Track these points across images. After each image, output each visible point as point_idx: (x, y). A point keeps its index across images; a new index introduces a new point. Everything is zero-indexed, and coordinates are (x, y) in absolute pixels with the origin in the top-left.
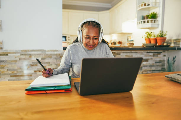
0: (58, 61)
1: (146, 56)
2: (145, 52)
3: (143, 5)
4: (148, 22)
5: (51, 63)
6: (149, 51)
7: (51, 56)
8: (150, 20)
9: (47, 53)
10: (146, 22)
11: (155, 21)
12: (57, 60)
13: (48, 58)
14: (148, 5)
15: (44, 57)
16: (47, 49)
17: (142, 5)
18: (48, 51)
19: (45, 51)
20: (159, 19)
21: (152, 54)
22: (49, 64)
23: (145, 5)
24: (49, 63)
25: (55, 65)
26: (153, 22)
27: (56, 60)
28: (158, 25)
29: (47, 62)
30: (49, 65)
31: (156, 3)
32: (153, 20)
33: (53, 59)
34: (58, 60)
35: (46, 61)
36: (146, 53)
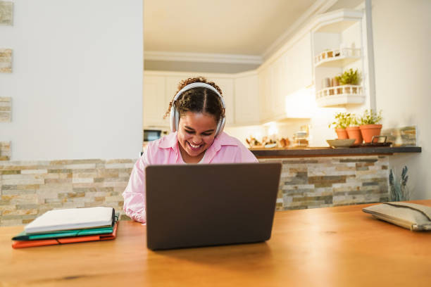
1: (338, 169)
2: (336, 160)
3: (326, 56)
4: (339, 91)
5: (115, 190)
6: (345, 158)
7: (116, 173)
8: (343, 87)
9: (108, 167)
10: (336, 92)
11: (355, 89)
13: (109, 179)
14: (338, 55)
15: (100, 176)
16: (107, 159)
17: (323, 57)
18: (111, 162)
19: (104, 162)
20: (365, 84)
21: (353, 164)
22: (111, 192)
23: (330, 55)
24: (112, 189)
26: (351, 90)
28: (364, 97)
29: (107, 188)
30: (111, 195)
31: (354, 50)
32: (351, 86)
33: (121, 181)
35: (105, 184)
36: (338, 163)
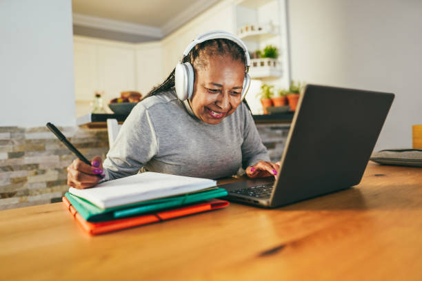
0: (65, 159)
1: (270, 136)
2: (267, 128)
3: (250, 29)
4: (262, 64)
5: (41, 167)
7: (42, 145)
8: (266, 60)
9: (28, 136)
10: (259, 64)
11: (274, 63)
12: (60, 156)
13: (31, 153)
14: (260, 29)
15: (17, 149)
16: (27, 126)
17: (247, 29)
18: (33, 131)
19: (22, 131)
20: (283, 58)
22: (35, 170)
23: (252, 28)
24: (36, 166)
25: (57, 173)
26: (272, 64)
27: (57, 157)
28: (281, 71)
29: (29, 165)
30: (36, 174)
31: (273, 27)
32: (272, 60)
33: (49, 155)
34: (64, 156)
35: (27, 160)
